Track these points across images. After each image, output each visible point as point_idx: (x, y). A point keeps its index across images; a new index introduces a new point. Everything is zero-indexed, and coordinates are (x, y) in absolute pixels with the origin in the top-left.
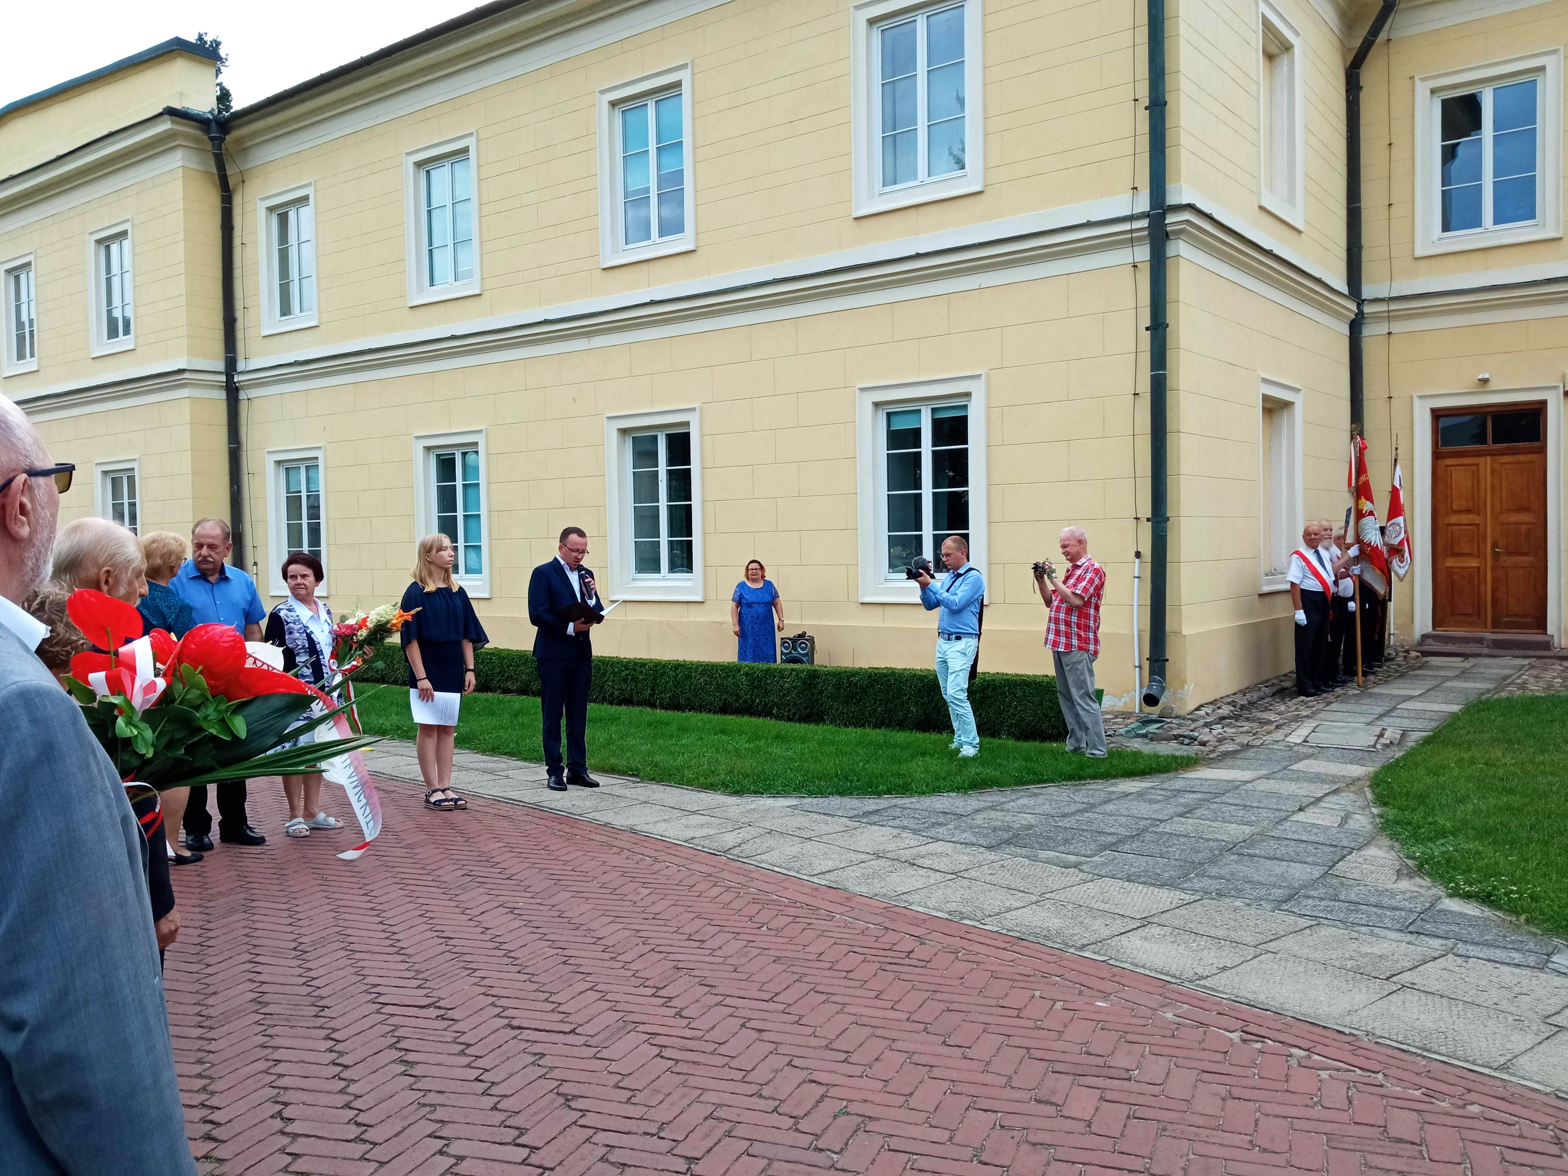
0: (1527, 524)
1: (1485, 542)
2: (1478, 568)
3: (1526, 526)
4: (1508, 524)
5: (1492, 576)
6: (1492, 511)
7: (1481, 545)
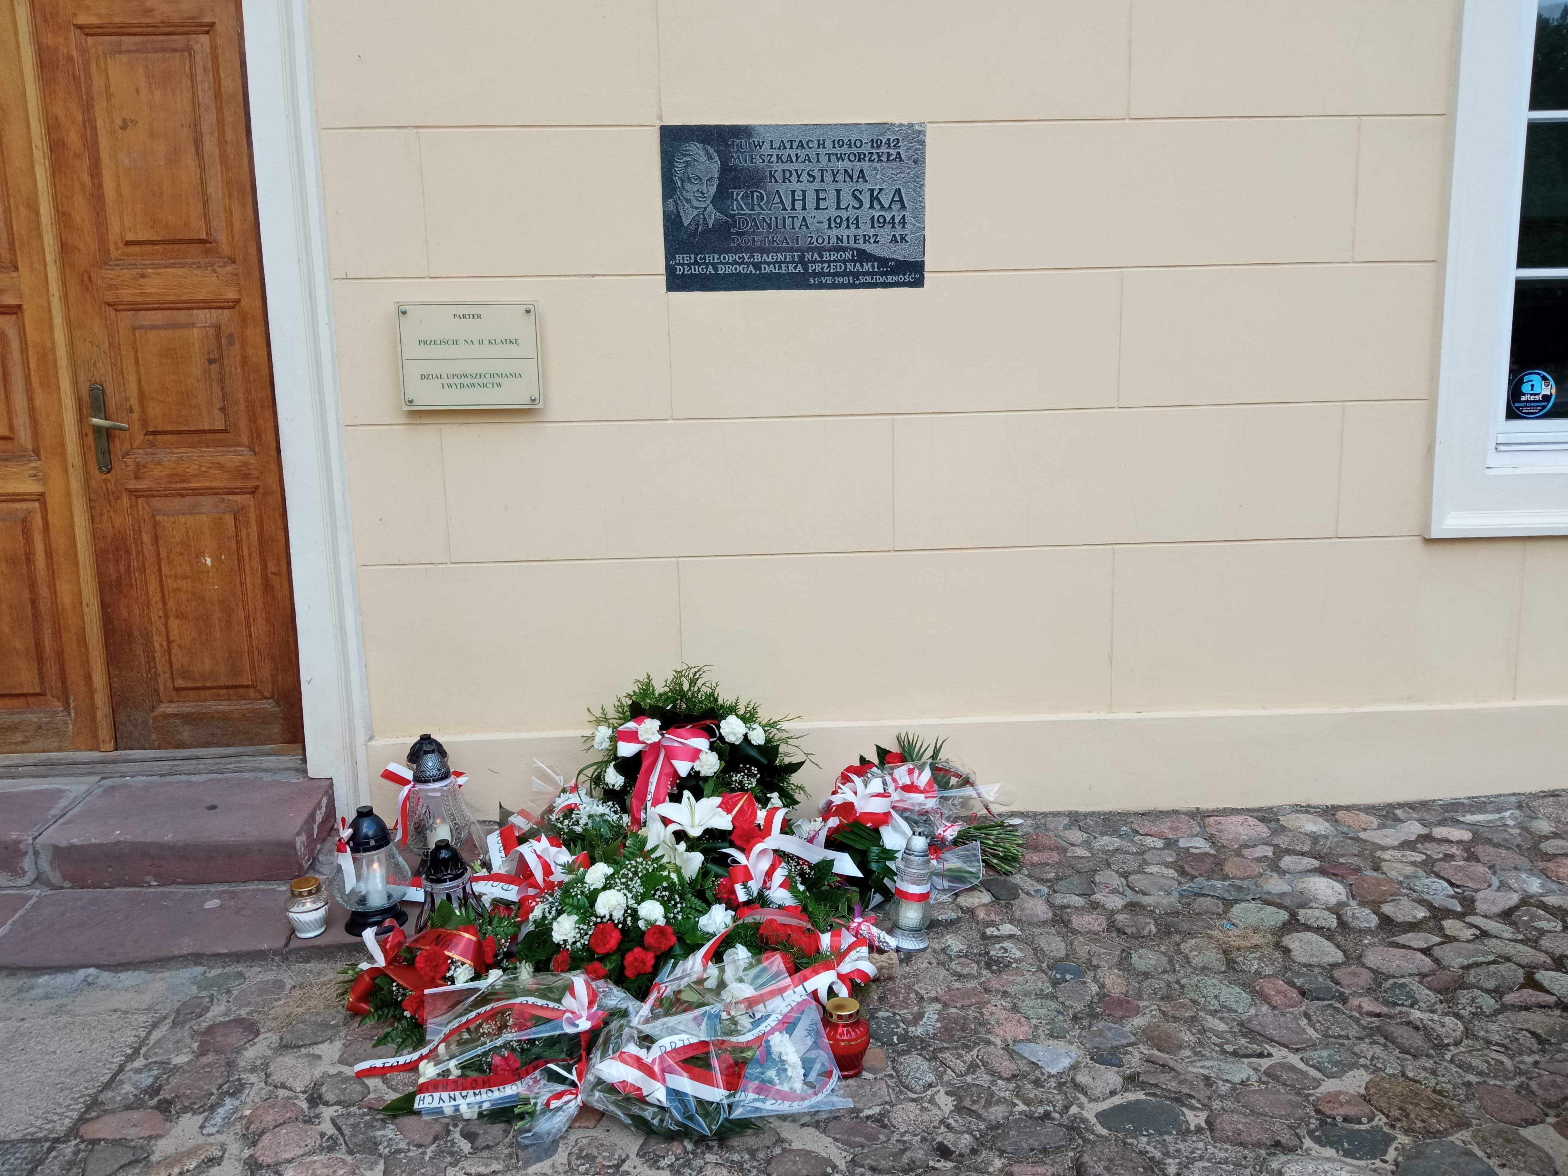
0: (207, 305)
1: (51, 385)
2: (41, 498)
3: (203, 316)
4: (136, 308)
5: (95, 536)
6: (65, 248)
7: (40, 399)
